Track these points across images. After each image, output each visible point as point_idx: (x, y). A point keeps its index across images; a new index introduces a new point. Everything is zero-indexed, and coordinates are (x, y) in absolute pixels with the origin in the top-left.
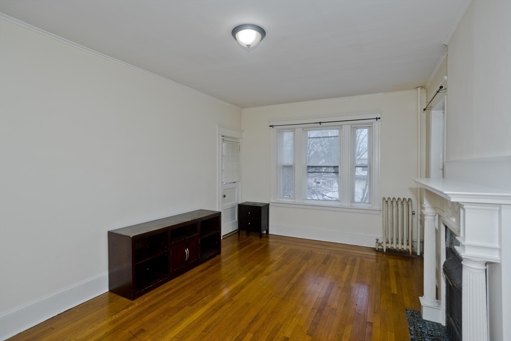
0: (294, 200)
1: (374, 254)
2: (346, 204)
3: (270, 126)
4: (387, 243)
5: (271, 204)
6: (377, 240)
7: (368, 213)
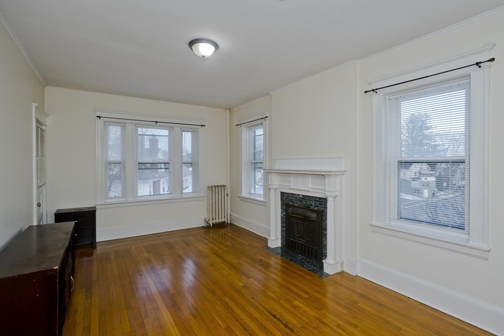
0: (125, 199)
1: (203, 231)
2: (178, 196)
3: (97, 117)
4: (213, 219)
5: (97, 207)
6: (205, 219)
7: (197, 200)
